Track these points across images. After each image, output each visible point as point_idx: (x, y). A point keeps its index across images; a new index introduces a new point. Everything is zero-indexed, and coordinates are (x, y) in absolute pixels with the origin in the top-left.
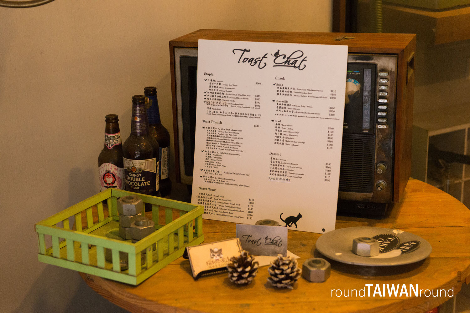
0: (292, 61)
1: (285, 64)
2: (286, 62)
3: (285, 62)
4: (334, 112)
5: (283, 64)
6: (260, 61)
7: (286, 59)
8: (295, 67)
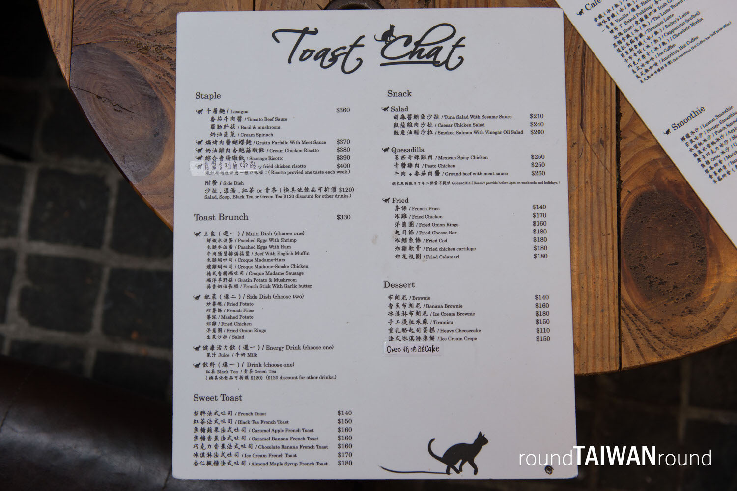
0: (427, 50)
1: (410, 58)
2: (412, 54)
3: (411, 52)
4: (543, 165)
5: (406, 59)
6: (345, 55)
7: (411, 47)
8: (436, 63)
